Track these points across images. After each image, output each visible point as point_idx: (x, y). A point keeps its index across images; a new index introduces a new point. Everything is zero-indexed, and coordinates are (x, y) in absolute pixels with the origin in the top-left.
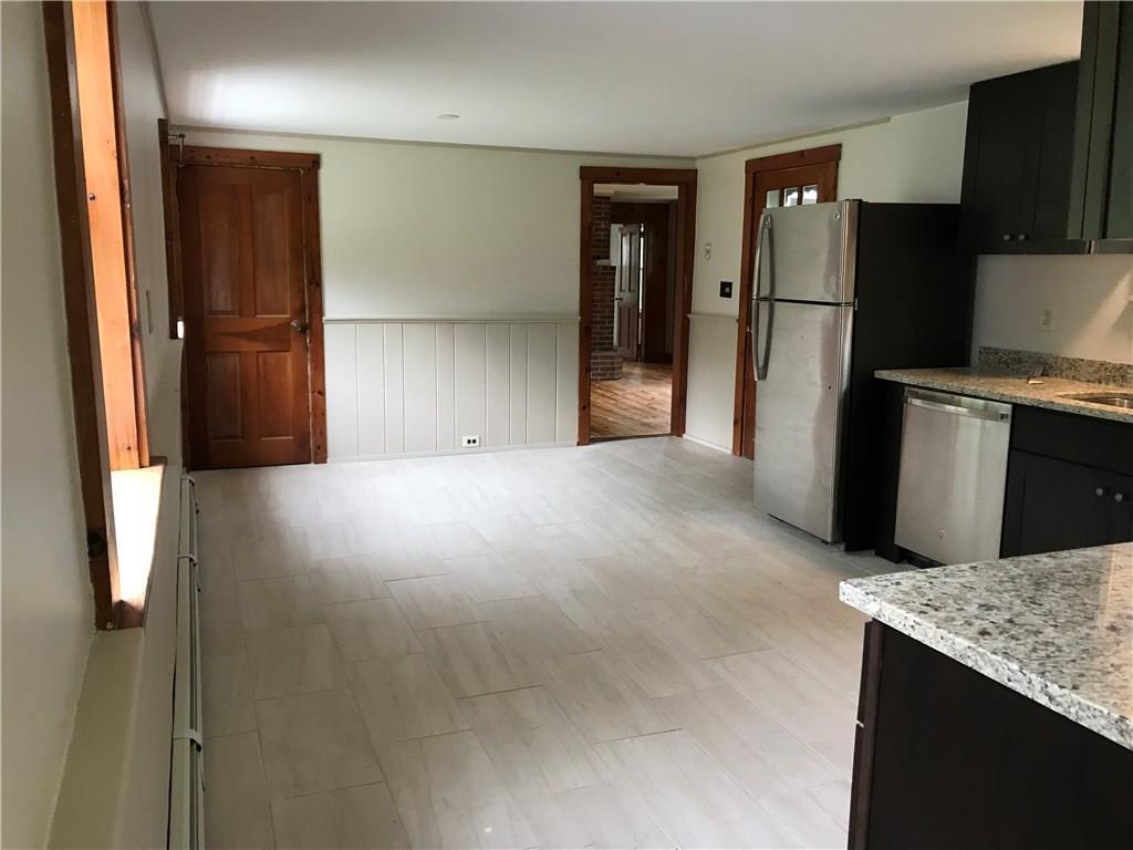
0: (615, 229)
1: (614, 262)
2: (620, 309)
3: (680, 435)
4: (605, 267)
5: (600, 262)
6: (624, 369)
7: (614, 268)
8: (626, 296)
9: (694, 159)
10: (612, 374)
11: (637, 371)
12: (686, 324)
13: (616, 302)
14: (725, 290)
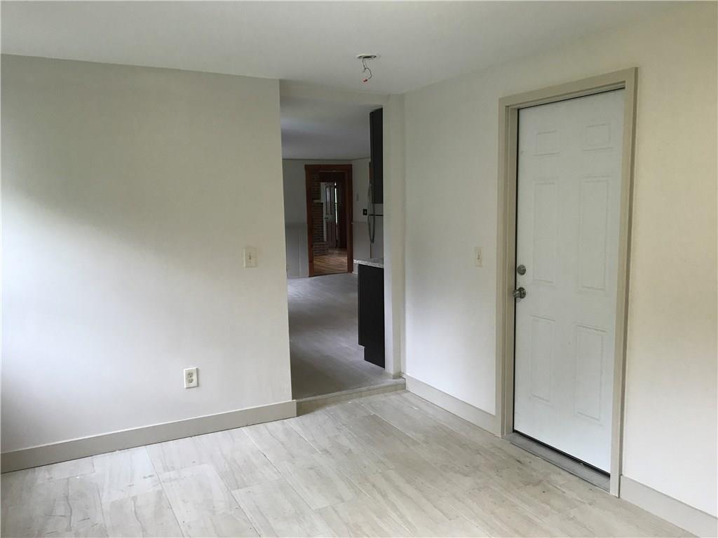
0: (323, 185)
1: (323, 201)
2: (327, 223)
3: (351, 272)
4: (318, 203)
5: (316, 201)
6: (330, 251)
7: (322, 204)
8: (330, 217)
9: (350, 160)
10: (324, 252)
11: (336, 252)
12: (351, 226)
13: (324, 220)
14: (365, 212)
